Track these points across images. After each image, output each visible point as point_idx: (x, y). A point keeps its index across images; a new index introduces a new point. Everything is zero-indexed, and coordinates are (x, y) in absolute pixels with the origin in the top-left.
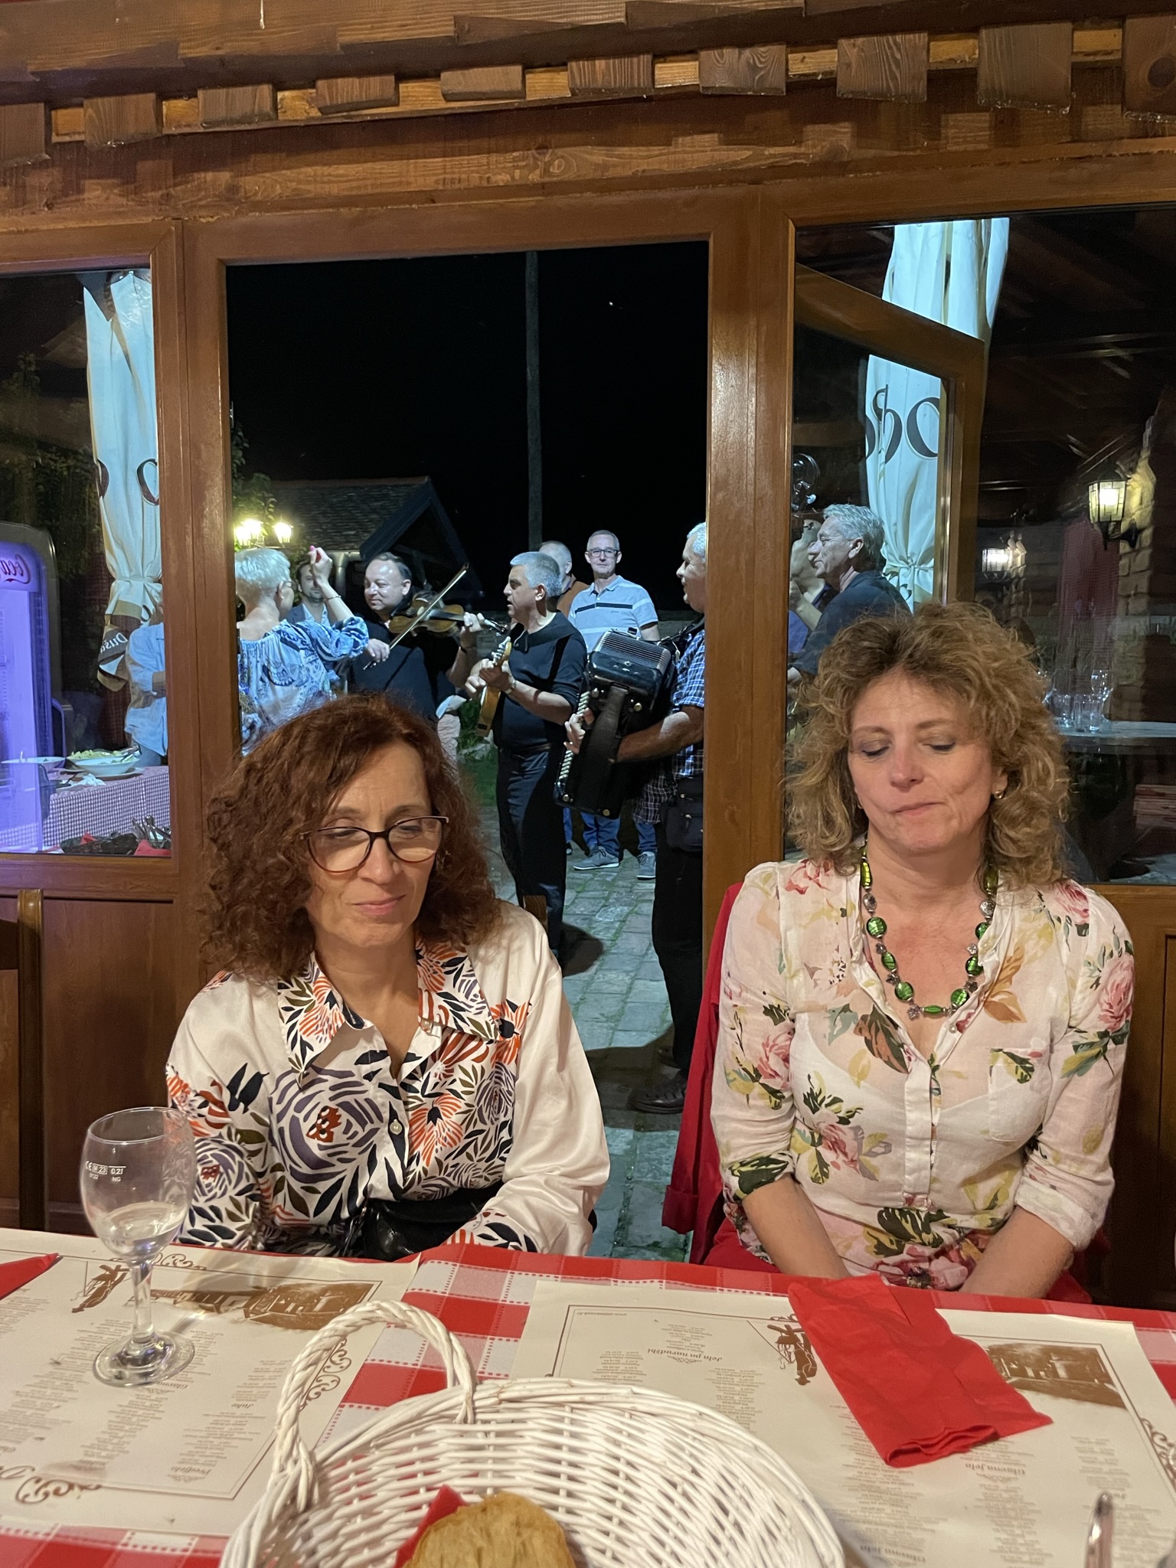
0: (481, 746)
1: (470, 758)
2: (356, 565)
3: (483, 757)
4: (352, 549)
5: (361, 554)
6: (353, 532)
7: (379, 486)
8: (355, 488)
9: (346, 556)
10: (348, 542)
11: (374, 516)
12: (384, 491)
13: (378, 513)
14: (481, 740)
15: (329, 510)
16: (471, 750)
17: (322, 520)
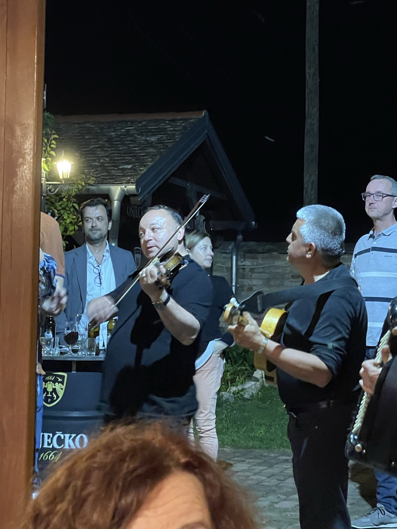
0: (249, 385)
1: (238, 395)
2: (131, 198)
3: (252, 396)
4: (128, 182)
5: (137, 188)
6: (129, 167)
7: (156, 121)
8: (132, 122)
9: (123, 190)
10: (124, 176)
11: (151, 150)
12: (162, 125)
13: (153, 147)
14: (250, 377)
15: (107, 144)
16: (240, 387)
17: (100, 153)
